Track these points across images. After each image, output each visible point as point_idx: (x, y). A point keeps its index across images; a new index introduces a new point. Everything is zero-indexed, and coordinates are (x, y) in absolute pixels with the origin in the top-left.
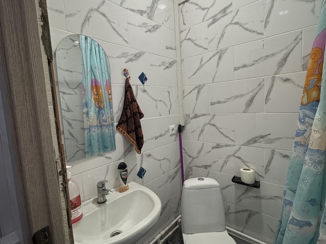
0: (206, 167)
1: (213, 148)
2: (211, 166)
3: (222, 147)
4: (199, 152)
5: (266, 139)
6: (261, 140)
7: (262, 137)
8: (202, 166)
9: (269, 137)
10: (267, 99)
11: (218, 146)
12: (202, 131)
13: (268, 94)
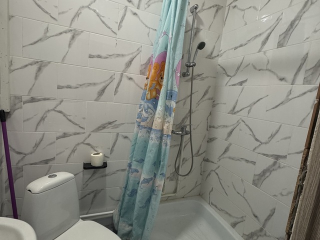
0: (46, 162)
1: (57, 138)
2: (54, 159)
3: (70, 135)
4: (37, 145)
5: (113, 125)
6: (110, 126)
7: (110, 123)
8: (41, 162)
9: (116, 123)
10: (116, 92)
11: (65, 135)
12: (43, 119)
13: (117, 87)
